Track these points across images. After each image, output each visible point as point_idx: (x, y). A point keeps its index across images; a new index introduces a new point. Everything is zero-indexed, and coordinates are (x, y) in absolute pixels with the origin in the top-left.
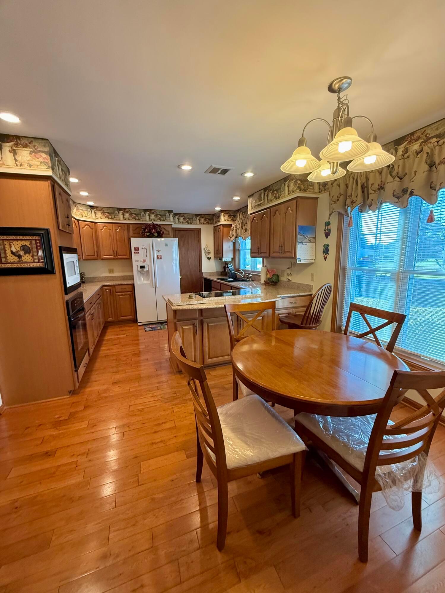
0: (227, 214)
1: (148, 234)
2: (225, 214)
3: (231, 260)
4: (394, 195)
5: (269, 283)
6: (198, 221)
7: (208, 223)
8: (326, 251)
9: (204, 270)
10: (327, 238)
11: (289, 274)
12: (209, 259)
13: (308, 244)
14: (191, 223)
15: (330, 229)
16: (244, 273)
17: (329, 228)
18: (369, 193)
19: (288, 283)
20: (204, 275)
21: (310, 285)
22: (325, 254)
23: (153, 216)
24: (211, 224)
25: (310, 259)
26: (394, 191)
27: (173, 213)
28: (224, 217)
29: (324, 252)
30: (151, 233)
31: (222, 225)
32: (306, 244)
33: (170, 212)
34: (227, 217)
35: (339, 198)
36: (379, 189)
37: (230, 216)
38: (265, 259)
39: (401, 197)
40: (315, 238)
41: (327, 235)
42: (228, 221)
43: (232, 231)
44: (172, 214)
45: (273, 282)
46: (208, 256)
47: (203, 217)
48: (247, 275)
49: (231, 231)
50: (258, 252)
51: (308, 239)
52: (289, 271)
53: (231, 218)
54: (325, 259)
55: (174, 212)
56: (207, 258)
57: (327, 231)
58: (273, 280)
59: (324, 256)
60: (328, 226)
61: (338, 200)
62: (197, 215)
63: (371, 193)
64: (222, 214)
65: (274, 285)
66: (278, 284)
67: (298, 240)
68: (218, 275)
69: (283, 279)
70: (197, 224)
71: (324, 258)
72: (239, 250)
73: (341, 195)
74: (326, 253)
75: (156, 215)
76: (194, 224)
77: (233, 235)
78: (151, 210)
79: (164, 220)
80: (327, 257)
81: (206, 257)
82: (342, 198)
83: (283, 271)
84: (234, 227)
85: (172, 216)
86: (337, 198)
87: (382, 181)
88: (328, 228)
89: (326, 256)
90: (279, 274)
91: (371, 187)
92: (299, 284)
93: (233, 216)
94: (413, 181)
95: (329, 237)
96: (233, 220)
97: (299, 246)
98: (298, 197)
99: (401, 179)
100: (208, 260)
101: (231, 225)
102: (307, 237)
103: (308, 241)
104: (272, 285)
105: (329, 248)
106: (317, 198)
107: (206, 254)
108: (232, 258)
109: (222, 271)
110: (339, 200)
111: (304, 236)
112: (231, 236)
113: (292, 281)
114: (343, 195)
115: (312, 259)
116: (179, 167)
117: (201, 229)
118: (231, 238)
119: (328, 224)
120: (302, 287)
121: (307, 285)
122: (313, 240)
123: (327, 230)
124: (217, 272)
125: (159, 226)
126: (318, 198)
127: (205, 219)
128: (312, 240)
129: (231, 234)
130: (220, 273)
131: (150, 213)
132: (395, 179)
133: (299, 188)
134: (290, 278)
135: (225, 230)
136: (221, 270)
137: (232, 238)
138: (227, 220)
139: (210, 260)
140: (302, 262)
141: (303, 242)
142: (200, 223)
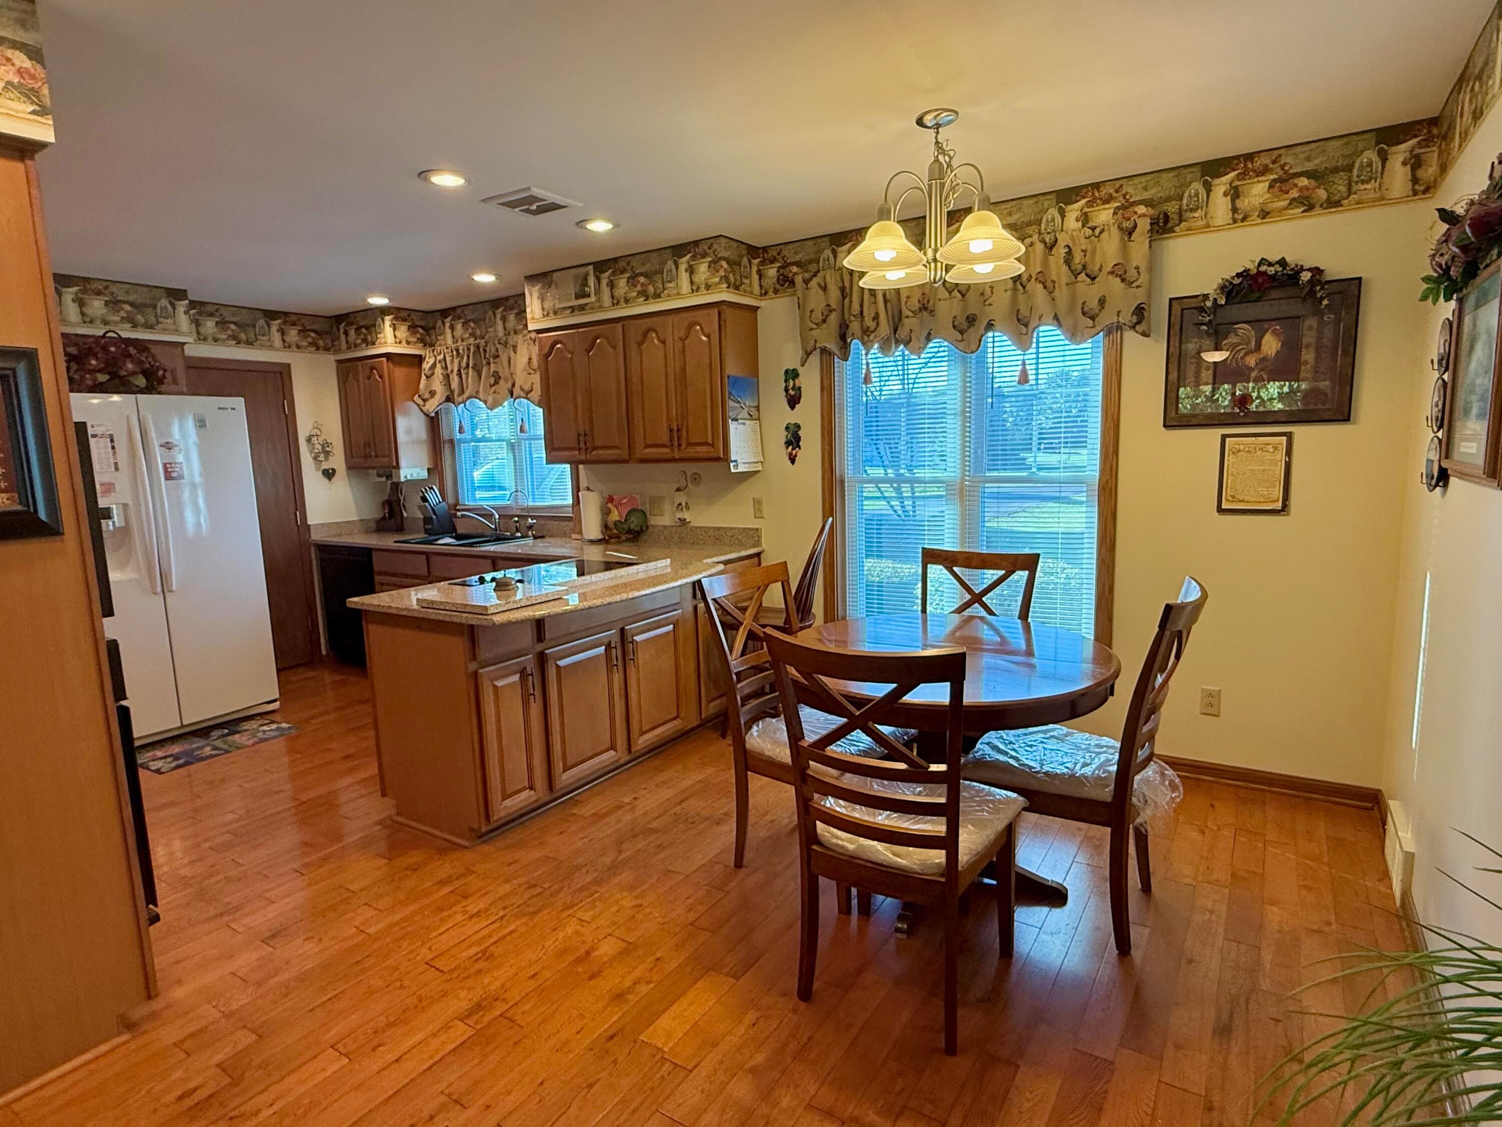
0: (404, 320)
1: (102, 378)
2: (396, 318)
3: (424, 474)
4: (954, 327)
5: (619, 538)
6: (276, 337)
7: (314, 344)
8: (794, 440)
9: (313, 519)
10: (793, 408)
11: (684, 504)
12: (329, 474)
13: (747, 422)
14: (249, 343)
15: (800, 388)
16: (497, 516)
17: (797, 385)
18: (903, 316)
19: (679, 529)
20: (316, 536)
21: (757, 529)
22: (790, 448)
23: (97, 306)
24: (327, 349)
25: (755, 463)
26: (955, 317)
27: (187, 302)
28: (394, 330)
29: (788, 443)
30: (114, 375)
31: (388, 356)
32: (744, 424)
33: (177, 294)
34: (403, 331)
35: (827, 316)
36: (920, 310)
37: (412, 328)
38: (581, 467)
39: (966, 331)
40: (758, 408)
41: (793, 401)
42: (408, 343)
43: (427, 377)
44: (182, 306)
45: (629, 531)
46: (325, 466)
47: (294, 324)
48: (516, 519)
49: (424, 377)
50: (582, 445)
51: (746, 409)
52: (682, 498)
53: (418, 336)
54: (793, 460)
55: (190, 297)
56: (320, 473)
57: (792, 392)
58: (632, 526)
59: (790, 454)
60: (794, 380)
61: (824, 321)
62: (270, 315)
63: (907, 317)
64: (388, 320)
65: (633, 542)
66: (644, 537)
67: (732, 414)
68: (367, 532)
69: (664, 519)
70: (271, 347)
71: (787, 458)
72: (451, 442)
73: (831, 311)
74: (795, 445)
75: (114, 304)
76: (262, 347)
77: (433, 394)
78: (87, 280)
79: (149, 327)
80: (796, 456)
81: (317, 469)
82: (833, 318)
83: (655, 501)
84: (434, 366)
85: (186, 313)
86: (820, 317)
87: (923, 294)
88: (794, 385)
89: (794, 452)
90: (647, 508)
91: (906, 303)
92: (719, 529)
93: (423, 328)
94: (990, 305)
95: (797, 406)
96: (426, 343)
97: (733, 426)
98: (724, 301)
99: (963, 296)
100: (326, 481)
101: (420, 359)
102: (745, 404)
103: (748, 416)
104: (627, 540)
105: (800, 433)
106: (755, 309)
107: (315, 458)
108: (428, 469)
109: (379, 516)
110: (827, 321)
111: (739, 402)
112: (427, 396)
113: (693, 524)
114: (835, 310)
115: (757, 462)
116: (424, 175)
117: (289, 365)
118: (424, 400)
119: (792, 374)
120: (732, 537)
121: (745, 529)
122: (756, 415)
123: (793, 389)
124: (361, 520)
125: (142, 346)
126: (758, 308)
127: (303, 332)
128: (754, 412)
129: (427, 387)
130: (373, 525)
131: (84, 291)
132: (953, 294)
133: (726, 278)
134: (686, 515)
135: (400, 373)
136: (373, 512)
137: (428, 404)
138: (404, 342)
139: (333, 480)
140: (742, 469)
141: (739, 417)
142: (287, 346)
